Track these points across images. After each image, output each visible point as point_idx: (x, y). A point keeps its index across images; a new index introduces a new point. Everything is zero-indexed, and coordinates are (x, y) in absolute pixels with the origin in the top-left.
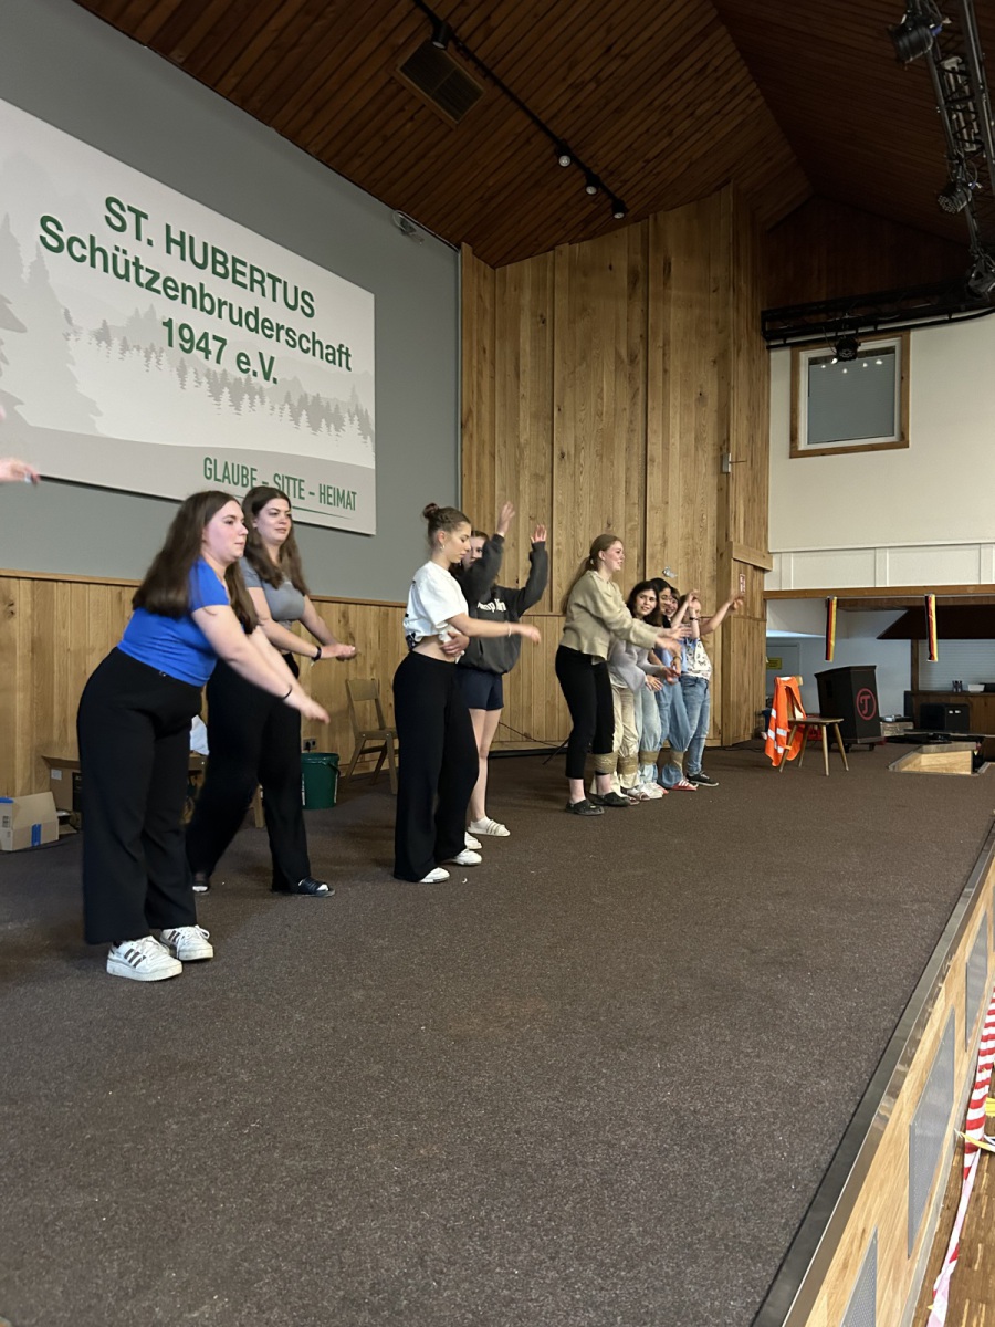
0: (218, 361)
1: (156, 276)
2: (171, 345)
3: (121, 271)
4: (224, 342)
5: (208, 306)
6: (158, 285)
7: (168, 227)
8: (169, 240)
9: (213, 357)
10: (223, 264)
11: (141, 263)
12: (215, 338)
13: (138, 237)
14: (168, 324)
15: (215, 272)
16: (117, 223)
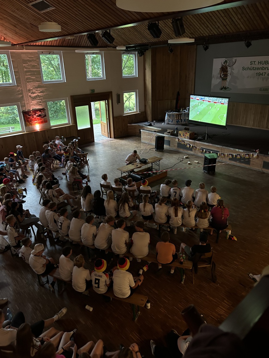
0: (264, 76)
1: (256, 68)
2: (257, 75)
3: (251, 69)
4: (266, 73)
5: (264, 69)
6: (256, 69)
7: (259, 61)
8: (259, 63)
9: (263, 75)
10: (267, 62)
11: (254, 67)
12: (264, 73)
13: (254, 64)
14: (257, 73)
15: (265, 64)
16: (251, 64)
